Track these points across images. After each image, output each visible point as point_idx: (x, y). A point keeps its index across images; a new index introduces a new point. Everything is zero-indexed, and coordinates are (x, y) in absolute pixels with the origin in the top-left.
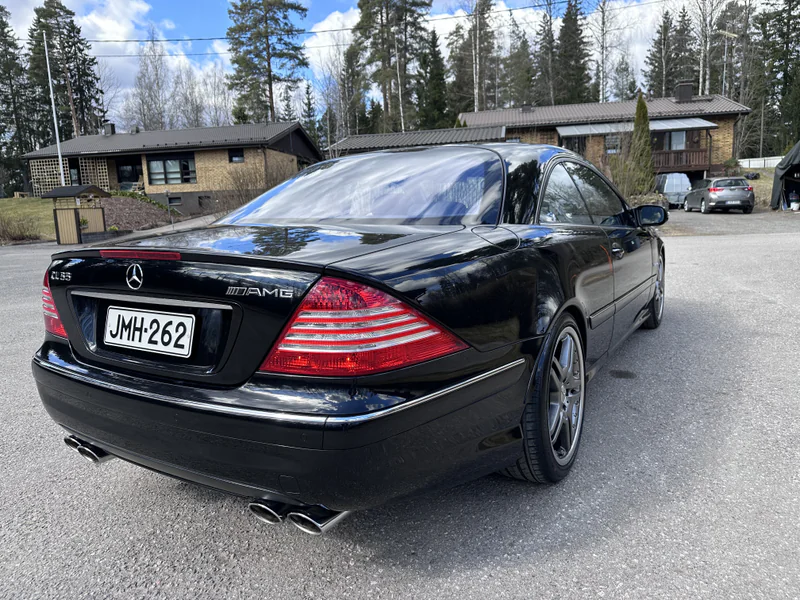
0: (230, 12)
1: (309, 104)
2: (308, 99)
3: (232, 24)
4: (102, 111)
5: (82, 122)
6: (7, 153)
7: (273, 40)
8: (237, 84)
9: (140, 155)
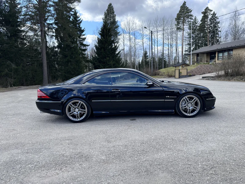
4: (219, 37)
9: (216, 52)
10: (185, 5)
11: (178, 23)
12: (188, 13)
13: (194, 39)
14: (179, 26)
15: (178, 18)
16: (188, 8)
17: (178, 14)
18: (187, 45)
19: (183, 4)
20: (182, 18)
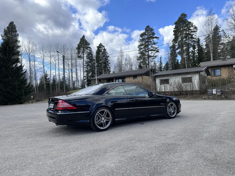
0: (139, 41)
1: (161, 62)
2: (161, 61)
3: (139, 44)
4: (109, 68)
5: (105, 71)
6: (90, 78)
7: (150, 47)
8: (140, 59)
9: (113, 78)
10: (84, 38)
11: (79, 52)
12: (87, 45)
13: (91, 67)
14: (79, 54)
15: (79, 48)
16: (86, 41)
17: (78, 45)
18: (85, 71)
19: (82, 37)
20: (82, 49)
